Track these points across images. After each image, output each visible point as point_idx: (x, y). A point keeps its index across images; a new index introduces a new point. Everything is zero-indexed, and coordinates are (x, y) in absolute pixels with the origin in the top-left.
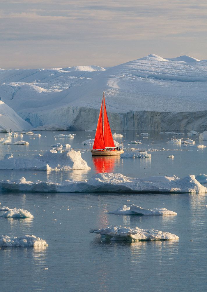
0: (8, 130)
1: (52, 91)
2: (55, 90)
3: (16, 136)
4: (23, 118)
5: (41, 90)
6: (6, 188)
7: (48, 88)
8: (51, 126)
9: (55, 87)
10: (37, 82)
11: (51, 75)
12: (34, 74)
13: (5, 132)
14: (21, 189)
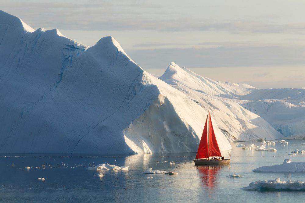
0: (264, 139)
1: (299, 106)
2: (302, 105)
3: (269, 144)
4: (275, 129)
5: (291, 105)
6: (265, 187)
7: (296, 104)
8: (298, 135)
9: (302, 103)
10: (288, 99)
11: (299, 93)
12: (284, 92)
13: (261, 141)
14: (277, 188)
